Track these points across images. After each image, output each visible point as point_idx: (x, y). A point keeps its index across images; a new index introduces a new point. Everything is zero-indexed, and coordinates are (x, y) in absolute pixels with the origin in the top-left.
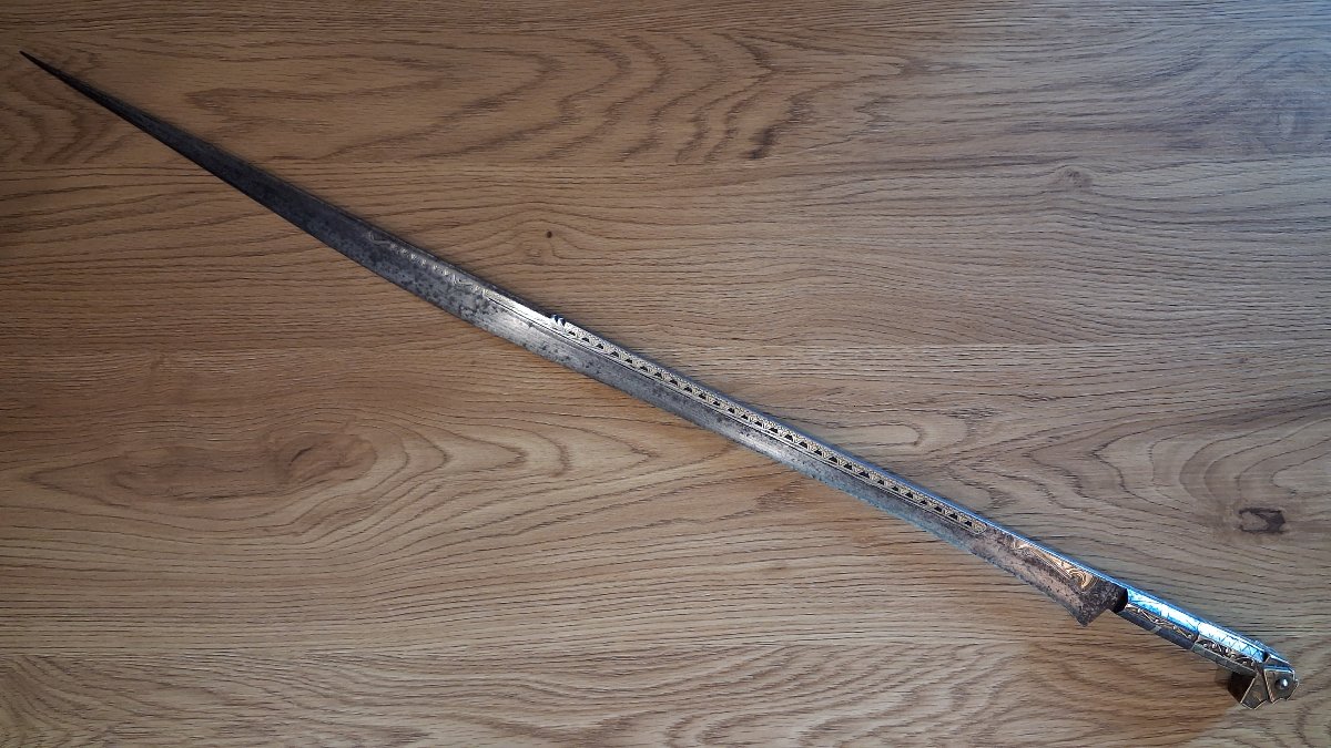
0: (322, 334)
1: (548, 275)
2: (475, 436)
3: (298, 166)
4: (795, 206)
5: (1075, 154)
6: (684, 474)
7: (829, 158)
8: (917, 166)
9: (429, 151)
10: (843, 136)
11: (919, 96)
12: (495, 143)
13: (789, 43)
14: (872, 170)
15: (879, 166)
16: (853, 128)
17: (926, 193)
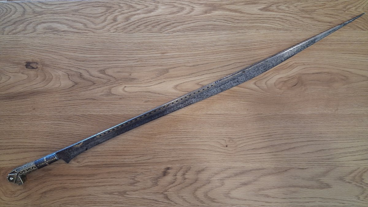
0: (290, 118)
1: (227, 134)
2: (247, 90)
3: (299, 166)
4: (157, 154)
5: (77, 168)
6: (189, 79)
7: (147, 167)
8: (122, 165)
9: (261, 171)
10: (143, 174)
11: (121, 185)
12: (243, 173)
13: (158, 201)
14: (136, 164)
15: (134, 165)
16: (140, 176)
17: (120, 157)
